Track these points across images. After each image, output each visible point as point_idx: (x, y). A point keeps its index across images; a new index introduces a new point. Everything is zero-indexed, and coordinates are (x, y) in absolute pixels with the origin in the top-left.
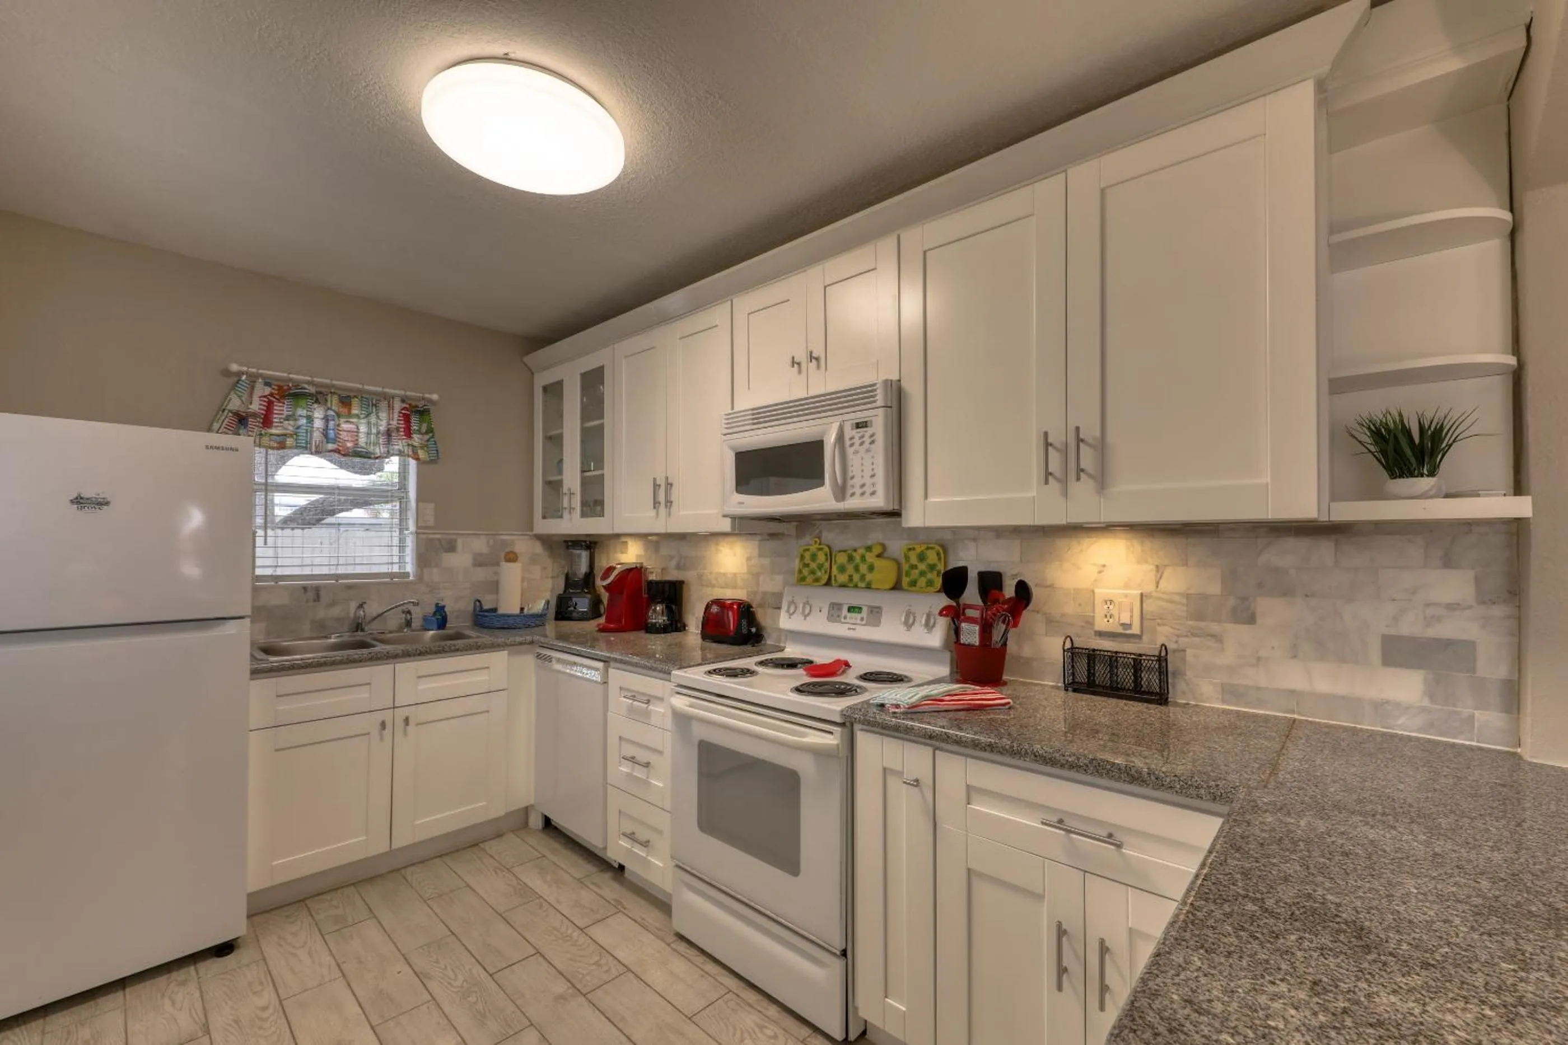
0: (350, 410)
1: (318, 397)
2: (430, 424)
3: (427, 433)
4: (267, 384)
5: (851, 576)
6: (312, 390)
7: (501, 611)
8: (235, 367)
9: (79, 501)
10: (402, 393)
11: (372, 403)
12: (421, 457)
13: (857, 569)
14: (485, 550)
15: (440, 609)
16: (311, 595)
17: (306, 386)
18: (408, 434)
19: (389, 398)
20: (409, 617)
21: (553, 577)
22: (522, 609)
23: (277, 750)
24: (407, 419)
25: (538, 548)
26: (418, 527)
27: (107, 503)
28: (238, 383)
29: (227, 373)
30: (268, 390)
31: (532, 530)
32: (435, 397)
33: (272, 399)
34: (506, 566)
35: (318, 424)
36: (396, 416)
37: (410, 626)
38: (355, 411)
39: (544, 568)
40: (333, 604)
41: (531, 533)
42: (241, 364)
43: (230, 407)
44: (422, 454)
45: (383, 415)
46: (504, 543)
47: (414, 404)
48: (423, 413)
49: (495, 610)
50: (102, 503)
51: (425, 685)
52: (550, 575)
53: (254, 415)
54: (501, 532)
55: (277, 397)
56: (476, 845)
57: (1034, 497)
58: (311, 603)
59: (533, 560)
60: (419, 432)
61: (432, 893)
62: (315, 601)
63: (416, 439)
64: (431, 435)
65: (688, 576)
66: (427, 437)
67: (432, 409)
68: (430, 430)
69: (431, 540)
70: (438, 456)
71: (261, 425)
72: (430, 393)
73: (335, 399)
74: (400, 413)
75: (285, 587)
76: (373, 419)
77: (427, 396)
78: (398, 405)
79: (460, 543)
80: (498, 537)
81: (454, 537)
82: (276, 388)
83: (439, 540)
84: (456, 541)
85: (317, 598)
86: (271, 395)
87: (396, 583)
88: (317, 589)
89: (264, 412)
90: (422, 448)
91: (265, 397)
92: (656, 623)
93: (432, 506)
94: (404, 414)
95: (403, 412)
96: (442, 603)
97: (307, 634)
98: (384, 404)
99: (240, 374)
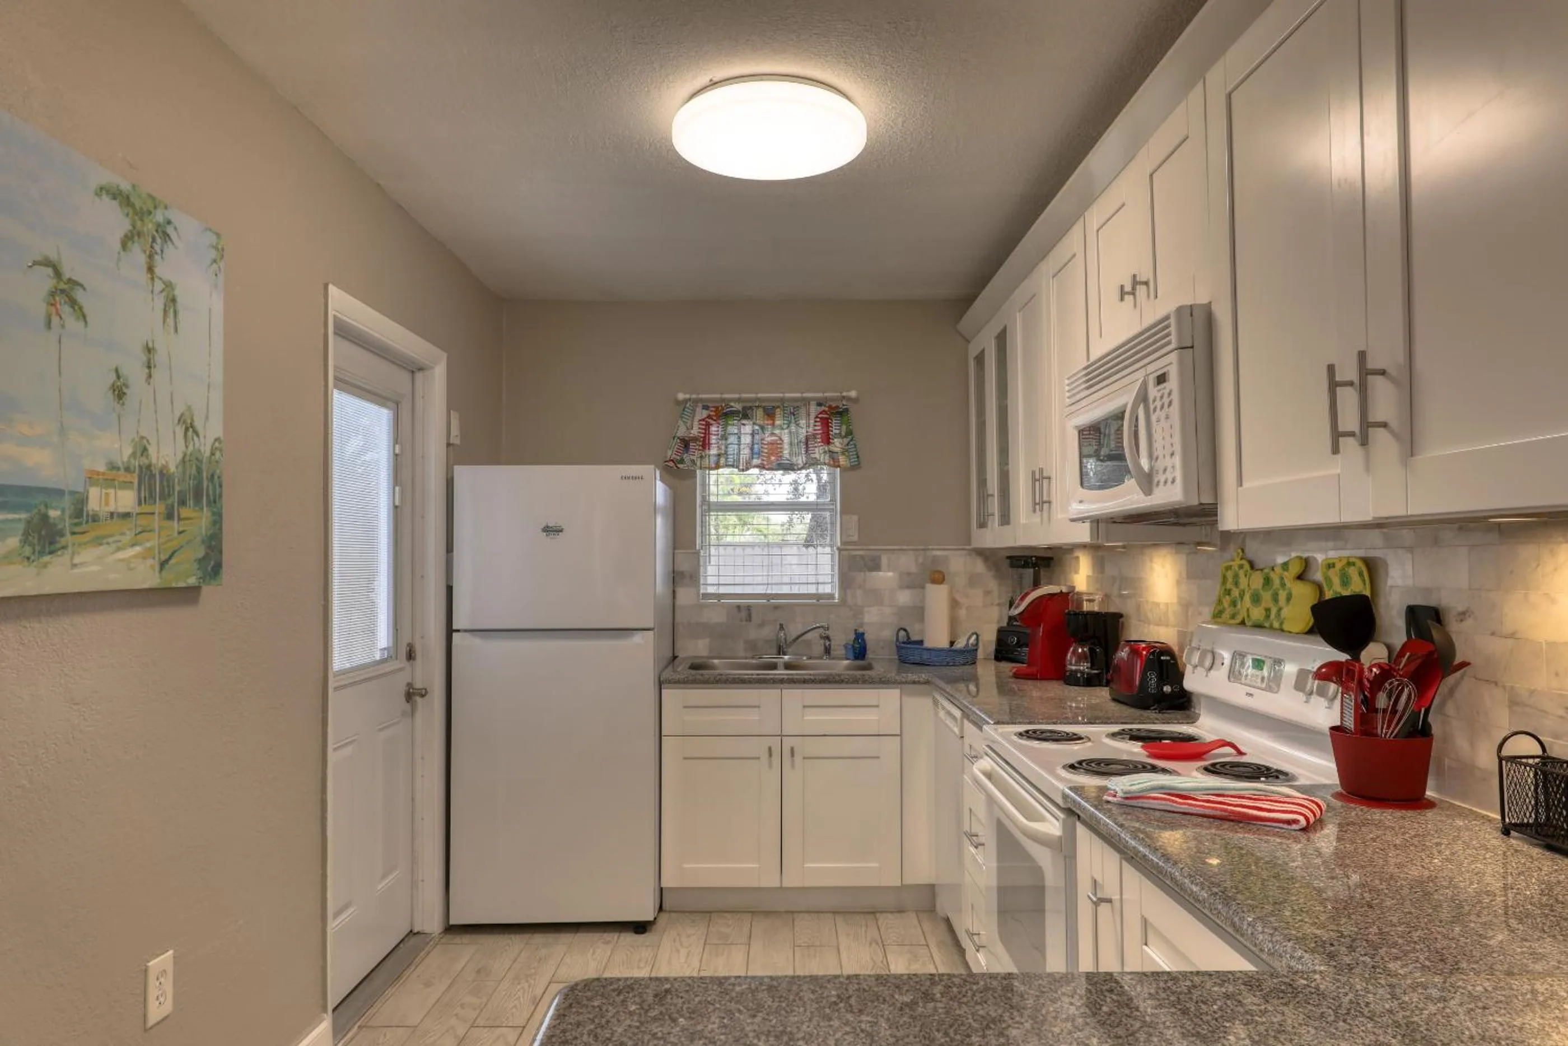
0: (774, 420)
1: (745, 414)
2: (848, 424)
3: (846, 436)
4: (706, 408)
5: (1268, 610)
6: (738, 407)
7: (927, 644)
8: (681, 396)
9: (547, 530)
10: (820, 395)
11: (793, 410)
12: (841, 463)
13: (1275, 599)
14: (913, 569)
15: (860, 636)
16: (744, 614)
17: (732, 404)
18: (827, 440)
19: (806, 402)
20: (827, 643)
21: (999, 605)
22: (952, 643)
23: (685, 758)
24: (826, 423)
25: (980, 566)
26: (843, 543)
27: (561, 531)
28: (684, 410)
29: (678, 403)
30: (705, 413)
31: (970, 544)
32: (853, 394)
33: (710, 421)
34: (932, 589)
35: (746, 439)
36: (812, 422)
37: (829, 653)
38: (778, 423)
39: (987, 593)
40: (762, 625)
41: (968, 547)
42: (685, 393)
43: (679, 434)
44: (842, 460)
45: (803, 422)
46: (935, 560)
47: (834, 405)
48: (842, 413)
49: (921, 642)
50: (559, 531)
51: (812, 716)
52: (997, 602)
53: (695, 439)
54: (930, 547)
55: (715, 418)
56: (873, 913)
57: (1339, 475)
58: (744, 623)
59: (973, 580)
60: (840, 436)
61: (804, 942)
62: (746, 620)
63: (837, 444)
64: (850, 437)
65: (1127, 608)
66: (846, 440)
67: (853, 409)
68: (849, 433)
69: (855, 556)
70: (858, 461)
71: (701, 448)
72: (848, 391)
73: (760, 413)
74: (817, 417)
75: (723, 605)
76: (793, 428)
77: (845, 394)
78: (814, 410)
79: (884, 560)
80: (928, 553)
81: (878, 553)
82: (713, 409)
83: (862, 557)
84: (879, 558)
85: (749, 618)
86: (709, 417)
87: (822, 605)
88: (749, 608)
89: (702, 435)
90: (843, 453)
91: (703, 420)
92: (1076, 671)
93: (855, 518)
94: (821, 418)
95: (820, 416)
96: (861, 630)
97: (742, 654)
98: (803, 411)
99: (686, 401)
